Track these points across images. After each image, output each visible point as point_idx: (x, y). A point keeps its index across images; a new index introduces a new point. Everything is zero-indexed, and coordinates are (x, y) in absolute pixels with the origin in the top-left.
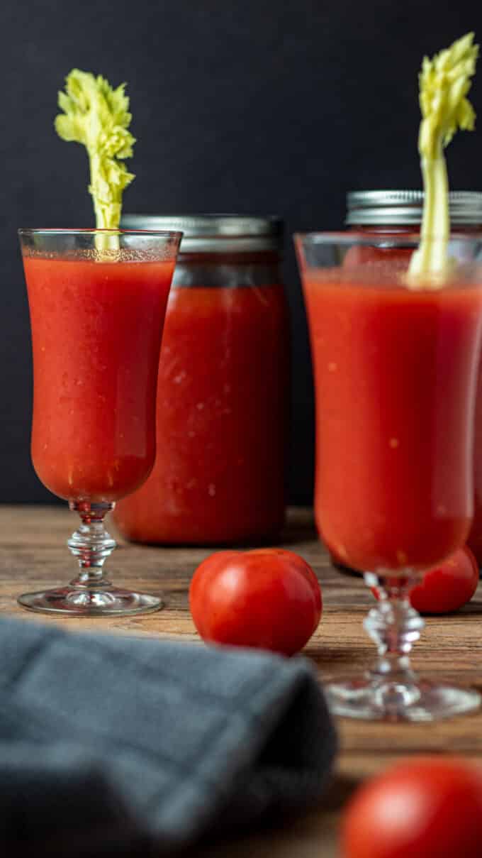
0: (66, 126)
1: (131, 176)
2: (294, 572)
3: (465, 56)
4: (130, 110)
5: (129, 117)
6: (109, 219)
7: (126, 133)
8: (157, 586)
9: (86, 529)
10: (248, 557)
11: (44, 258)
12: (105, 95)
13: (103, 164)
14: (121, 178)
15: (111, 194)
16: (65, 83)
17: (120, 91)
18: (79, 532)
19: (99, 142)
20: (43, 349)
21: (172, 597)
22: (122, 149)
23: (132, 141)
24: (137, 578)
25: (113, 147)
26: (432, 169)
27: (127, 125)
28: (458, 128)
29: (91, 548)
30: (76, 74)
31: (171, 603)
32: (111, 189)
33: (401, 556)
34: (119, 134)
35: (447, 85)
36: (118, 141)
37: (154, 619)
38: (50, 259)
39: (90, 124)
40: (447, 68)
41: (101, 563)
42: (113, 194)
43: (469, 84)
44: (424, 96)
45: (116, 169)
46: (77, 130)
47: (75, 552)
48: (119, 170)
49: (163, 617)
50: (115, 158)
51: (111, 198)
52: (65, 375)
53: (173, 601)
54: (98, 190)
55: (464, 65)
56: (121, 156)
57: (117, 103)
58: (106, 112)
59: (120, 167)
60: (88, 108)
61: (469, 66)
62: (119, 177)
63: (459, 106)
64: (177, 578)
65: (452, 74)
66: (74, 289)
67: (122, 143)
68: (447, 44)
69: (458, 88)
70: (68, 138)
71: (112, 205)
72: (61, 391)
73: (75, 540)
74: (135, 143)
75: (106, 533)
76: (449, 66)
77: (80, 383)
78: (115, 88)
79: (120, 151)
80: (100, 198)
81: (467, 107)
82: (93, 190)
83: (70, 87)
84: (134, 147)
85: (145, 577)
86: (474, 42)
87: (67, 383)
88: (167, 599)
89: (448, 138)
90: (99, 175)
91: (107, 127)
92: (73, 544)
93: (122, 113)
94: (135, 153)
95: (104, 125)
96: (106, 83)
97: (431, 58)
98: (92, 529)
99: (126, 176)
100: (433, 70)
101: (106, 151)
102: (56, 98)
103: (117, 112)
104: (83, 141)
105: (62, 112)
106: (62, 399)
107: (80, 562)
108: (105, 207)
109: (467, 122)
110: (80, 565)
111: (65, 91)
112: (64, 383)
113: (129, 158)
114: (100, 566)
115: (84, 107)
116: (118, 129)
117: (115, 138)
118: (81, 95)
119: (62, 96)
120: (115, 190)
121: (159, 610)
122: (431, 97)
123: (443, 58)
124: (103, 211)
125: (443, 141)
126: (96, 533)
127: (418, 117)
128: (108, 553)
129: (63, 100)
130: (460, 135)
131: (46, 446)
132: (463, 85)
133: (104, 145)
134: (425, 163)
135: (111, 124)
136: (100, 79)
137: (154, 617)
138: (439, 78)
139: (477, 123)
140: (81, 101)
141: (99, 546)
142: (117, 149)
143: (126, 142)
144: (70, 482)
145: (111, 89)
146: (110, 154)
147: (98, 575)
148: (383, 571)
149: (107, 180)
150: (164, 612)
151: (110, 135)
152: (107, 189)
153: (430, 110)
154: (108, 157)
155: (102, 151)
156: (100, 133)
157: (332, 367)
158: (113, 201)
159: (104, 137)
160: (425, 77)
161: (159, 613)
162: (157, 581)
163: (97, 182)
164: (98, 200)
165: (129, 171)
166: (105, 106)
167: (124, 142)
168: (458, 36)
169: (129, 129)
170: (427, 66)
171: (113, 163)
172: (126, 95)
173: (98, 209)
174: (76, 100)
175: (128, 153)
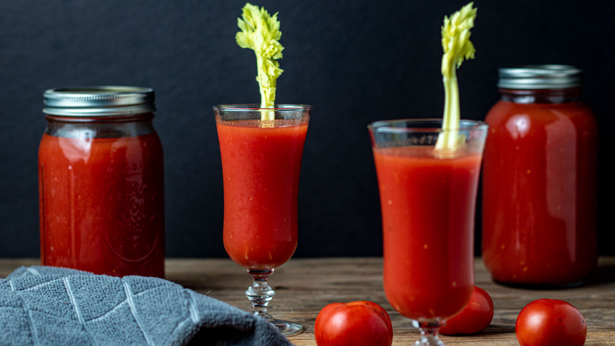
0: (243, 39)
1: (281, 71)
2: (375, 315)
3: (468, 16)
4: (280, 30)
5: (280, 33)
6: (268, 97)
7: (278, 44)
8: (301, 316)
9: (257, 285)
10: (348, 307)
11: (228, 125)
12: (266, 19)
13: (264, 63)
14: (276, 71)
15: (269, 81)
16: (242, 12)
17: (275, 18)
18: (252, 287)
19: (262, 49)
20: (229, 179)
21: (310, 324)
22: (276, 53)
23: (282, 48)
24: (290, 311)
25: (271, 52)
26: (449, 83)
27: (279, 39)
28: (465, 58)
29: (260, 297)
30: (248, 6)
31: (309, 328)
32: (269, 79)
33: (432, 312)
34: (274, 44)
35: (457, 33)
36: (274, 49)
37: (297, 339)
38: (233, 126)
39: (257, 38)
40: (458, 23)
41: (266, 304)
42: (271, 83)
43: (469, 34)
44: (444, 40)
45: (272, 67)
46: (249, 42)
47: (250, 298)
48: (275, 67)
49: (303, 338)
50: (272, 59)
51: (269, 84)
52: (242, 195)
53: (310, 326)
54: (261, 79)
55: (467, 21)
56: (275, 58)
57: (273, 25)
58: (266, 30)
59: (275, 64)
60: (256, 28)
61: (470, 22)
62: (274, 71)
63: (465, 45)
64: (314, 310)
65: (461, 27)
66: (246, 144)
67: (276, 50)
68: (459, 8)
69: (464, 35)
70: (244, 47)
71: (270, 89)
72: (240, 204)
73: (250, 292)
74: (284, 50)
75: (269, 287)
76: (459, 22)
77: (251, 199)
78: (271, 16)
79: (274, 55)
80: (263, 84)
81: (470, 45)
82: (258, 79)
83: (244, 15)
84: (283, 52)
85: (294, 310)
86: (473, 7)
87: (243, 200)
88: (306, 325)
89: (460, 64)
90: (262, 70)
91: (266, 40)
92: (249, 294)
93: (276, 31)
94: (283, 56)
95: (265, 39)
96: (266, 12)
97: (449, 17)
98: (260, 284)
99: (278, 70)
100: (450, 23)
101: (266, 55)
102: (236, 22)
103: (273, 31)
104: (253, 48)
105: (240, 30)
106: (241, 209)
107: (254, 304)
108: (266, 89)
109: (470, 54)
110: (254, 306)
111: (242, 18)
112: (241, 199)
113: (280, 58)
114: (265, 307)
115: (253, 27)
116: (273, 41)
117: (272, 47)
118: (251, 19)
119: (239, 20)
120: (272, 79)
121: (301, 333)
122: (448, 41)
123: (456, 16)
124: (265, 92)
125: (457, 66)
126: (262, 287)
127: (441, 52)
128: (271, 299)
129: (240, 23)
130: (466, 62)
131: (231, 237)
132: (467, 34)
133: (265, 51)
134: (445, 79)
135: (269, 38)
136: (263, 9)
137: (297, 338)
138: (453, 30)
139: (476, 54)
140: (251, 24)
141: (265, 295)
142: (273, 54)
143: (279, 50)
144: (247, 258)
145: (269, 15)
146: (269, 56)
147: (264, 312)
148: (422, 319)
149: (267, 74)
150: (304, 334)
151: (269, 45)
152: (267, 78)
153: (448, 49)
154: (268, 59)
155: (264, 55)
156: (263, 44)
157: (390, 203)
158: (271, 86)
159: (265, 46)
160: (445, 29)
161: (301, 335)
162: (302, 312)
163: (261, 75)
164: (262, 85)
165: (280, 67)
166: (266, 27)
167: (276, 49)
168: (465, 4)
169: (279, 41)
170: (446, 21)
171: (270, 62)
172: (278, 20)
173: (262, 91)
174: (248, 22)
175: (280, 56)
